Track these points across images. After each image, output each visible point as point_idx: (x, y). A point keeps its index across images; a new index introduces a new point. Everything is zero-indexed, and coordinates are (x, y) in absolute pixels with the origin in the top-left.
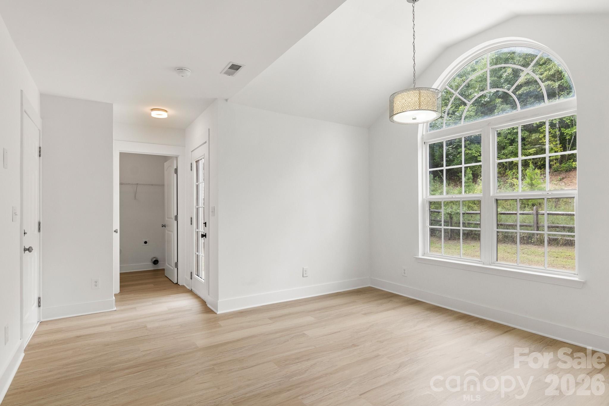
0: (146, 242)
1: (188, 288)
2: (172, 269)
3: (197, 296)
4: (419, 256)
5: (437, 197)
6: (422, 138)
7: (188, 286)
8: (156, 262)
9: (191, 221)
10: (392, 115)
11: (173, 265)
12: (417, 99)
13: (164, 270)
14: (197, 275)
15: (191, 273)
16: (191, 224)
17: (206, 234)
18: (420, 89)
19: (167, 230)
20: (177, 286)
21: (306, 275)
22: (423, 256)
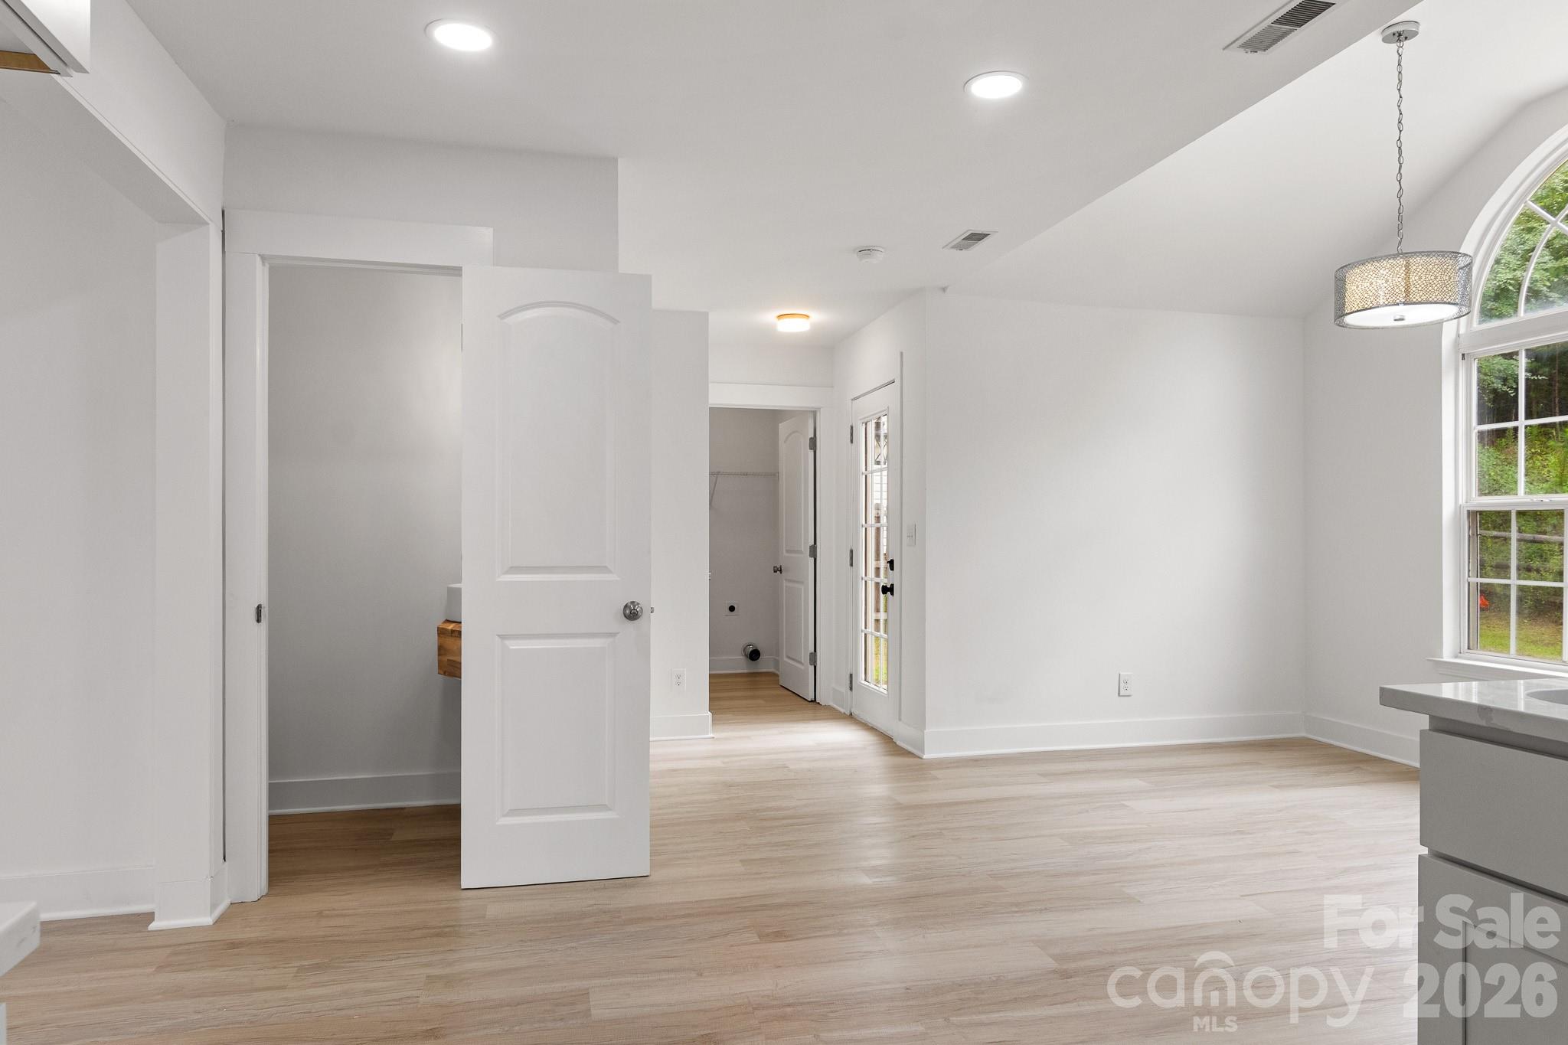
0: (732, 609)
1: (842, 710)
2: (802, 667)
3: (868, 726)
4: (1442, 658)
5: (1496, 501)
6: (1457, 343)
7: (843, 708)
8: (754, 655)
9: (851, 558)
10: (1340, 313)
11: (805, 659)
12: (1399, 280)
13: (777, 672)
14: (865, 680)
15: (851, 675)
16: (851, 565)
17: (892, 585)
18: (1406, 255)
19: (786, 580)
20: (810, 706)
21: (1127, 693)
22: (1456, 657)
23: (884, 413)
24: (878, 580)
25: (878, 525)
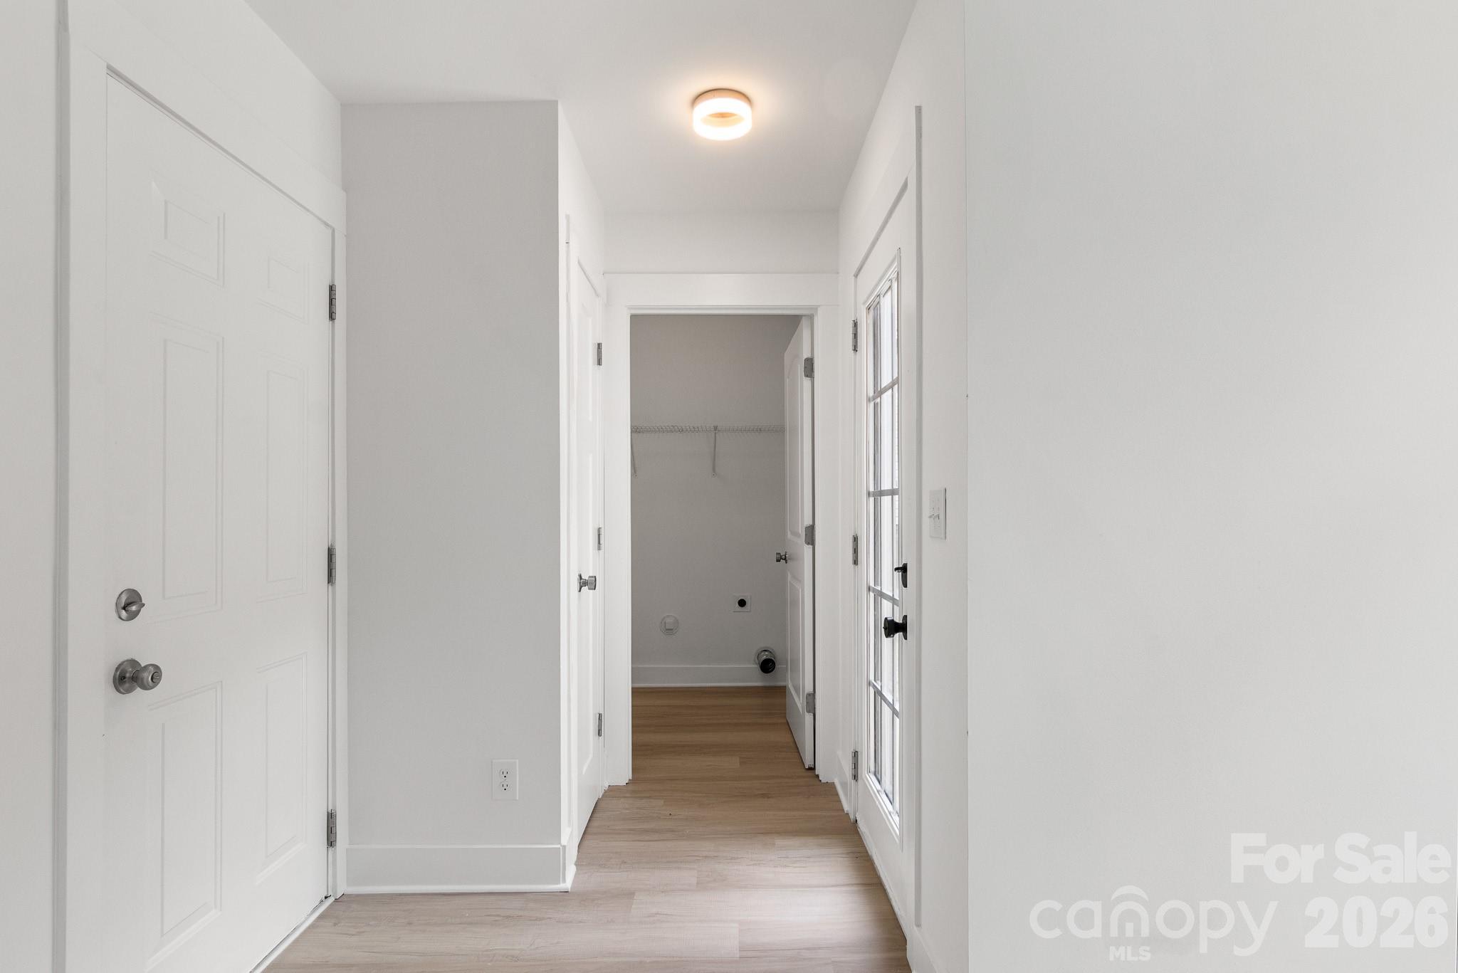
8: (767, 666)
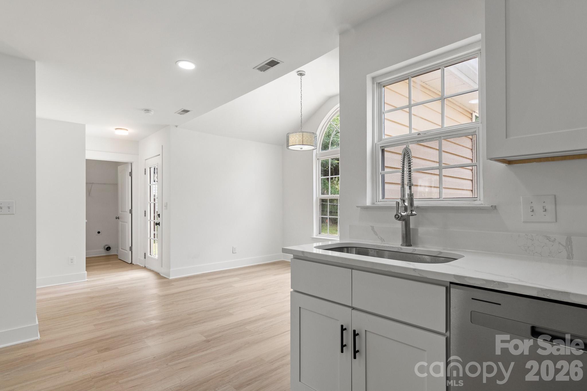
0: (99, 232)
1: (142, 266)
2: (127, 252)
3: (151, 270)
4: (314, 236)
5: (325, 197)
6: (316, 156)
9: (145, 214)
10: (288, 146)
12: (301, 138)
13: (117, 254)
14: (150, 255)
15: (145, 253)
16: (145, 216)
17: (159, 222)
18: (303, 132)
19: (121, 221)
20: (131, 265)
21: (235, 252)
22: (317, 236)
23: (157, 165)
24: (154, 221)
25: (154, 202)
